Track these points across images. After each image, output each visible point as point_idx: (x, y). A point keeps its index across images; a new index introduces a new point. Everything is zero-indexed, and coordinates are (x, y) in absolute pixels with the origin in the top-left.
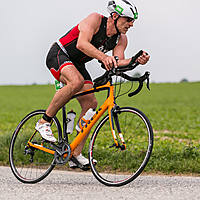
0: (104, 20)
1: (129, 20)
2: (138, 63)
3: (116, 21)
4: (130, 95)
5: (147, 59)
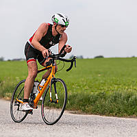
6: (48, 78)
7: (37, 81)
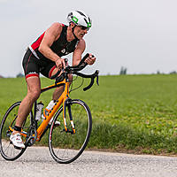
0: (65, 28)
1: (84, 28)
2: (87, 64)
3: (73, 29)
4: (85, 89)
5: (94, 61)
6: (60, 99)
7: (41, 103)
